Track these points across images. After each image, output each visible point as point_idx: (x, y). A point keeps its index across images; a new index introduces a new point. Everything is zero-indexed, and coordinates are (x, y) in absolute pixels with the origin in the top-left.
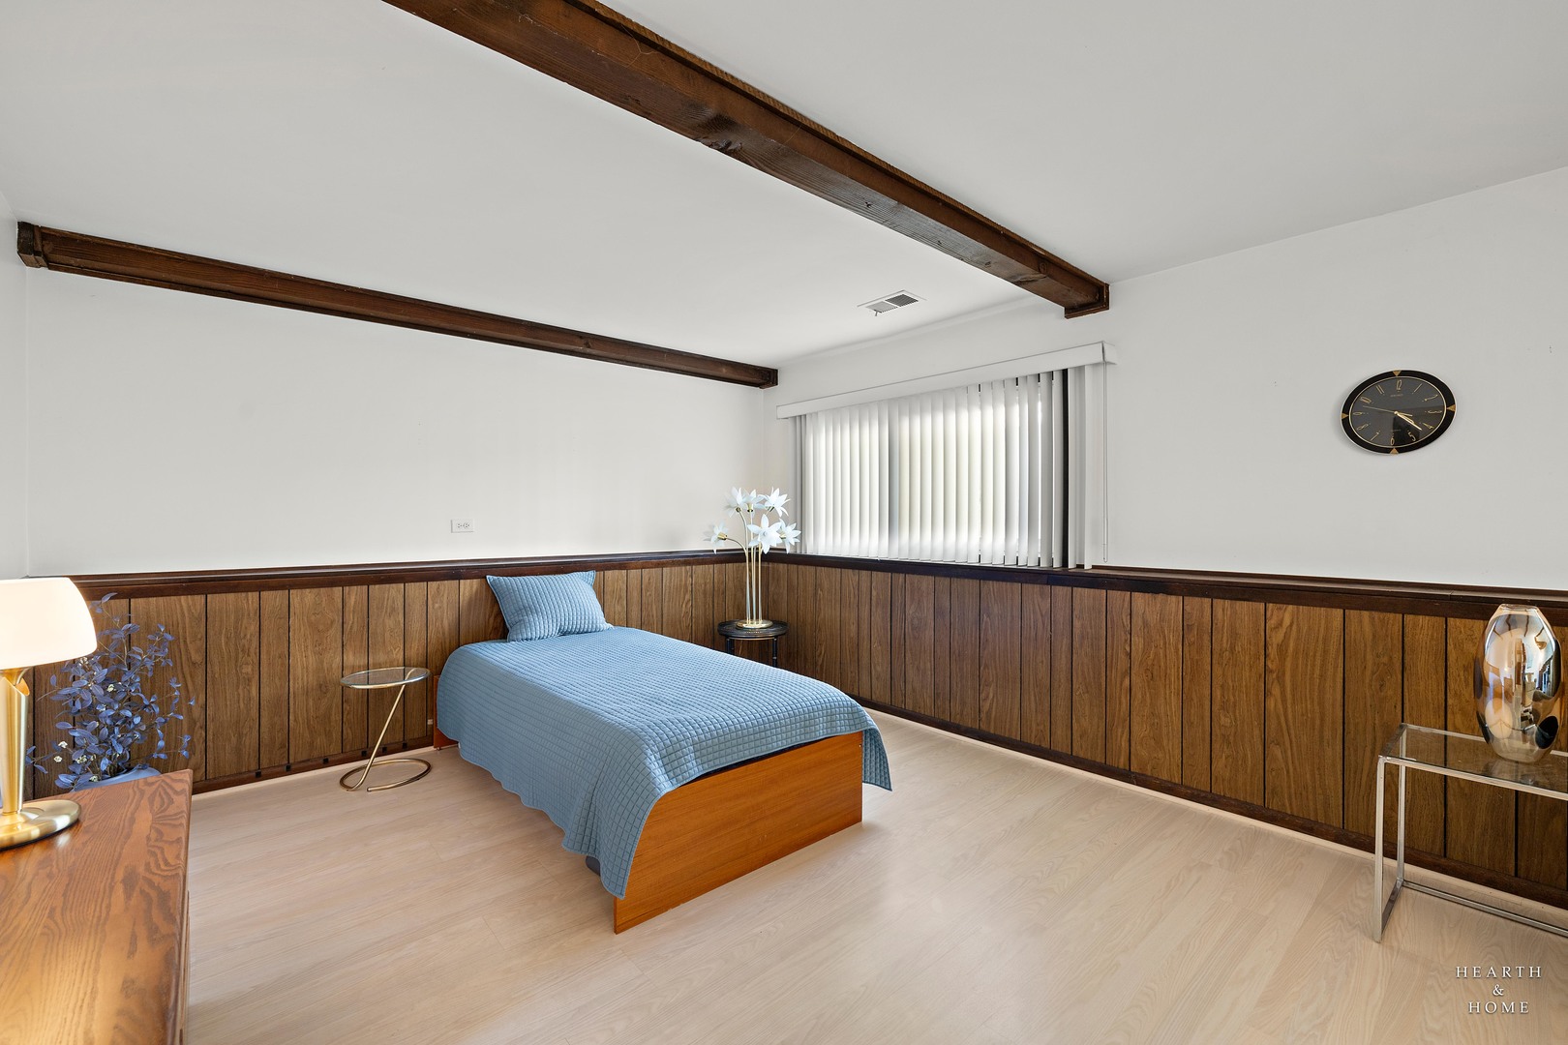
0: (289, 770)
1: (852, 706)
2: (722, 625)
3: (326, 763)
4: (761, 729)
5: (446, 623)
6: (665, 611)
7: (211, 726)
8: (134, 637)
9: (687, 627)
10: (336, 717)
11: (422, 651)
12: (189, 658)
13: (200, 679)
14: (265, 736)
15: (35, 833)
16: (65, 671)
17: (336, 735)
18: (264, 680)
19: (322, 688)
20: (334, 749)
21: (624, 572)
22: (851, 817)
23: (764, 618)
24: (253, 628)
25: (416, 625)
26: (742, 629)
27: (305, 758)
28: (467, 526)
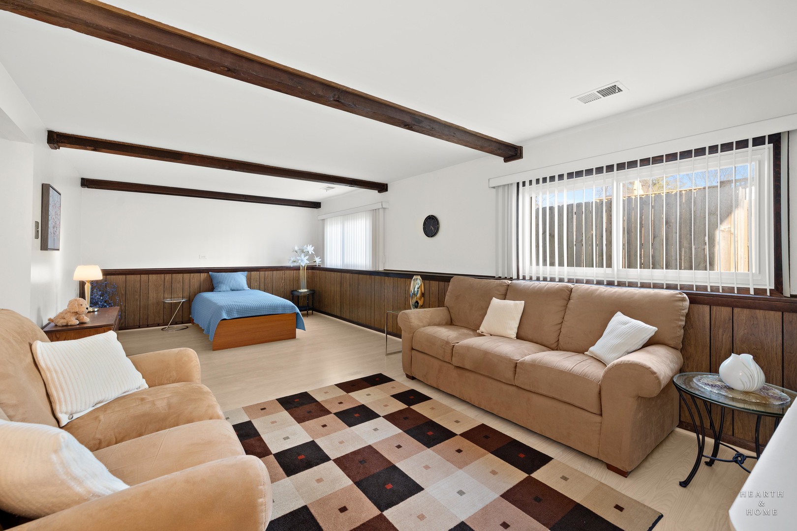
0: (148, 326)
1: (293, 306)
2: (293, 291)
3: (159, 325)
4: (259, 308)
5: (196, 286)
6: (274, 286)
7: (126, 312)
8: (107, 286)
9: (283, 292)
10: (162, 312)
11: (188, 294)
12: (121, 292)
13: (124, 299)
14: (141, 316)
15: (92, 310)
16: (97, 282)
17: (162, 318)
18: (141, 300)
19: (158, 303)
20: (161, 322)
21: (258, 272)
22: (293, 336)
23: (307, 289)
24: (139, 285)
25: (186, 286)
26: (298, 292)
27: (152, 323)
28: (205, 257)
